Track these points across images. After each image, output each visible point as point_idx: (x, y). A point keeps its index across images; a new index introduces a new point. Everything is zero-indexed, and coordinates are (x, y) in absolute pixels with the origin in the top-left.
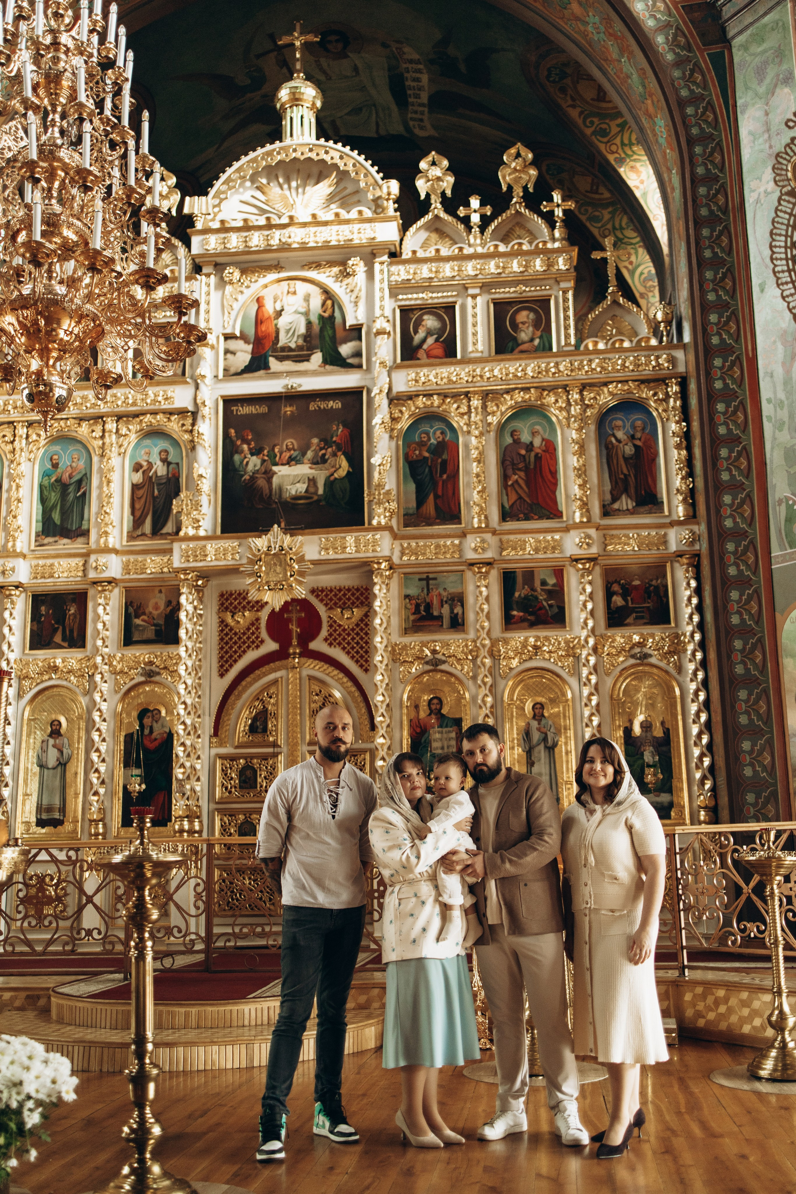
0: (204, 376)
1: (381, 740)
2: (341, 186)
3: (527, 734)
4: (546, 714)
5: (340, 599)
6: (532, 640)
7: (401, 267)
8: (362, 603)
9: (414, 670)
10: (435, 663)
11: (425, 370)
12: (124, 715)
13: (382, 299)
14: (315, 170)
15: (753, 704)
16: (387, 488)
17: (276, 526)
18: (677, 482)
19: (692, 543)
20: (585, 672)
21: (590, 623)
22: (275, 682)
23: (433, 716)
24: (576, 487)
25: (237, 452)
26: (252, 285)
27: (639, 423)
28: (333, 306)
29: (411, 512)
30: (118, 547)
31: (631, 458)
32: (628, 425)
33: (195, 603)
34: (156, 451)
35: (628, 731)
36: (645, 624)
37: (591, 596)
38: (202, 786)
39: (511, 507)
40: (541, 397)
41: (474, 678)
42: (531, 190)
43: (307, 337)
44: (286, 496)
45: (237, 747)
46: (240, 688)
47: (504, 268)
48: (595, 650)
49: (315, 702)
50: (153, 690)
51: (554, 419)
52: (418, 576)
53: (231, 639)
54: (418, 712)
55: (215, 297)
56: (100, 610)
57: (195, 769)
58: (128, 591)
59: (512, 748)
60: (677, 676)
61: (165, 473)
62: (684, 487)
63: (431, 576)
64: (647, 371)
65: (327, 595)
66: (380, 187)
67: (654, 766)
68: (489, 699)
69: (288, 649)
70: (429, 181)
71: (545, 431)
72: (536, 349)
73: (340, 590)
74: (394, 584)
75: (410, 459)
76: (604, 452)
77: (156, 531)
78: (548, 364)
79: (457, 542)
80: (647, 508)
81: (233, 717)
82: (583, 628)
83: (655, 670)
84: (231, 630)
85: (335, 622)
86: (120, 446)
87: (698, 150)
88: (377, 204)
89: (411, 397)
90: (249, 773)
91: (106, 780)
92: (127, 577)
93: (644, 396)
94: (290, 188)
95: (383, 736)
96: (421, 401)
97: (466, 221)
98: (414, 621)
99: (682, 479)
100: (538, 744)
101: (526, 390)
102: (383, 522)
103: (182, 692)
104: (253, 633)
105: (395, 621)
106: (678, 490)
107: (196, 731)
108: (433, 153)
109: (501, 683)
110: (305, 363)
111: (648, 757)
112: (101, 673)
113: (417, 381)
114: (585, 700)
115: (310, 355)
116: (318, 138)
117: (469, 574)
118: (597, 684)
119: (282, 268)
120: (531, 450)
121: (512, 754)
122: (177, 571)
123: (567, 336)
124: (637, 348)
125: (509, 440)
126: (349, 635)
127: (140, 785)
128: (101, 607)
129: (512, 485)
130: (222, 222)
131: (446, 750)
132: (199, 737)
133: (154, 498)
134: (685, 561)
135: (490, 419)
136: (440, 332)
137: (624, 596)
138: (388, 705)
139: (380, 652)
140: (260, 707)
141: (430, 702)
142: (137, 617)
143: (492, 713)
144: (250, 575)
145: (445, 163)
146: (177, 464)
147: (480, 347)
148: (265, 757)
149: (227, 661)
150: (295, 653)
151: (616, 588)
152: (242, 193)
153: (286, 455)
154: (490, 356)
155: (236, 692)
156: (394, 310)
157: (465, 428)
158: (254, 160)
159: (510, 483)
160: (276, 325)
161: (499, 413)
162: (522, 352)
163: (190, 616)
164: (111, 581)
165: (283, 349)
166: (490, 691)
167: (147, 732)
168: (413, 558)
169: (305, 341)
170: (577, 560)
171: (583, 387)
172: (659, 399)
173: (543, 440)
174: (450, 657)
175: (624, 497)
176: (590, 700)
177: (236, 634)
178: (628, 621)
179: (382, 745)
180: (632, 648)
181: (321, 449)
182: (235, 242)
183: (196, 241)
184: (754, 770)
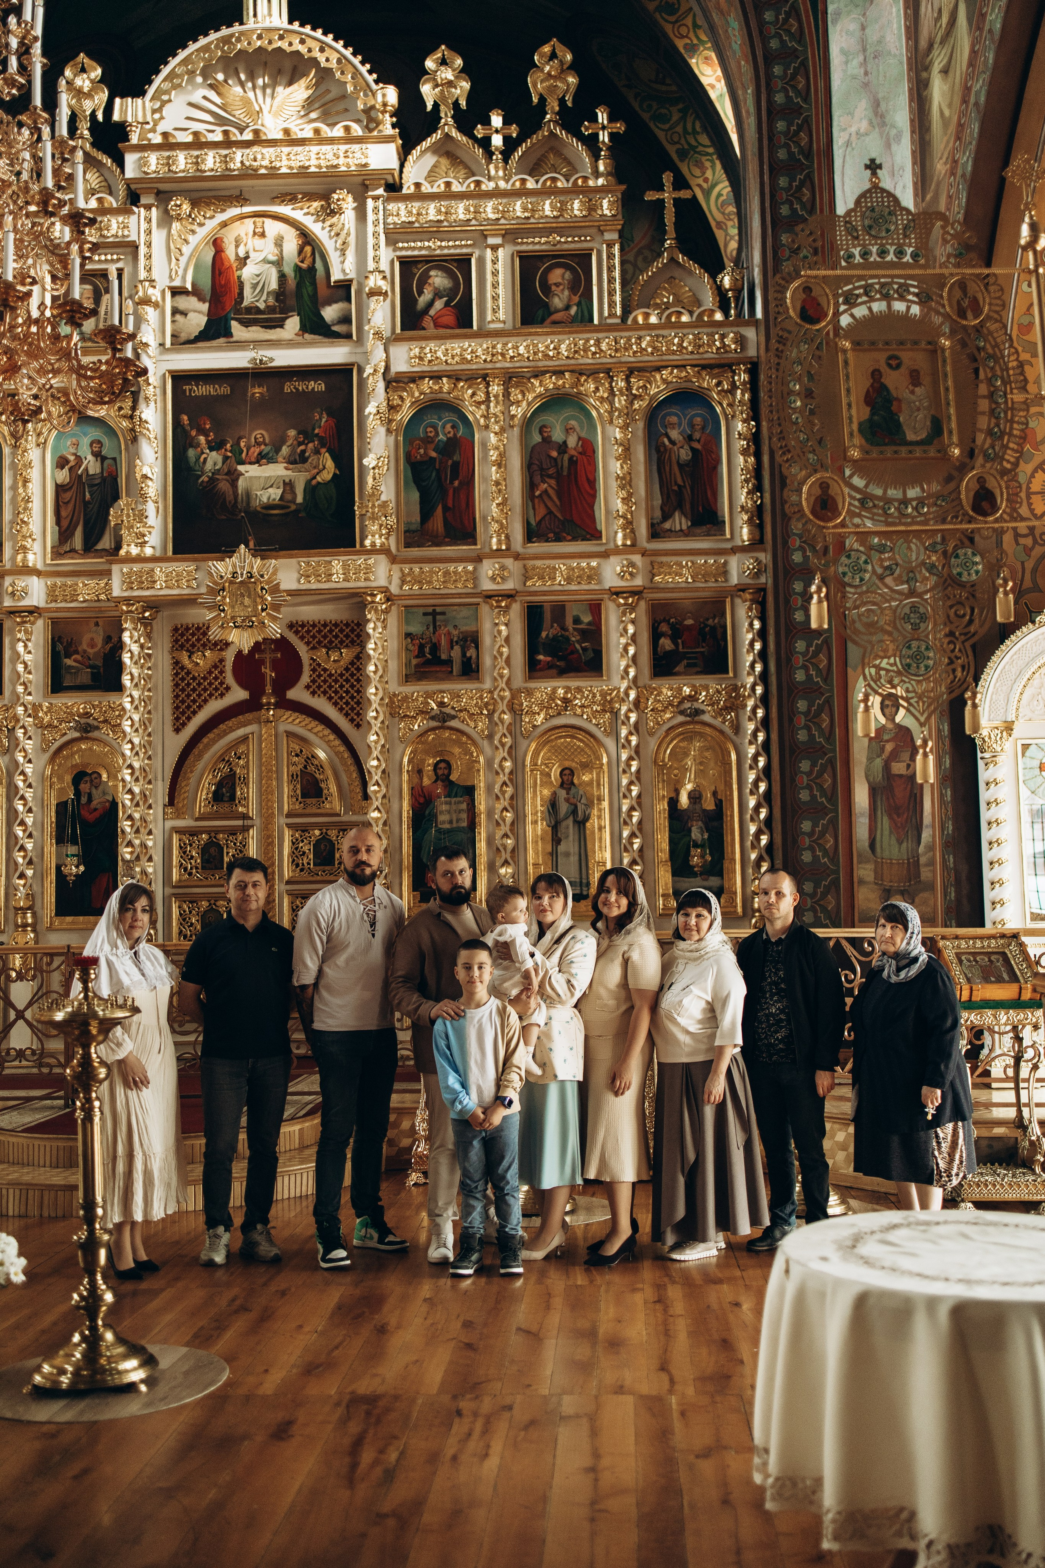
0: (146, 345)
1: (375, 814)
2: (323, 88)
3: (553, 805)
4: (576, 781)
5: (325, 637)
6: (561, 692)
7: (402, 205)
8: (353, 642)
9: (416, 727)
10: (443, 719)
11: (432, 345)
12: (55, 780)
13: (376, 247)
14: (288, 65)
15: (817, 778)
16: (383, 498)
17: (243, 546)
18: (742, 497)
19: (757, 575)
20: (624, 732)
21: (632, 672)
22: (245, 739)
23: (439, 782)
24: (619, 501)
25: (191, 446)
26: (207, 222)
27: (698, 420)
28: (313, 253)
29: (413, 527)
30: (40, 566)
31: (687, 465)
32: (685, 423)
33: (142, 640)
34: (85, 442)
35: (673, 802)
36: (697, 673)
37: (634, 638)
38: (155, 867)
39: (539, 523)
40: (577, 383)
41: (490, 737)
42: (570, 104)
43: (280, 295)
44: (256, 504)
45: (197, 819)
46: (201, 746)
47: (533, 210)
48: (637, 703)
49: (294, 764)
50: (91, 749)
51: (594, 413)
52: (422, 610)
53: (188, 684)
54: (421, 779)
55: (158, 237)
56: (20, 647)
57: (146, 847)
58: (56, 624)
59: (535, 822)
60: (734, 737)
61: (98, 471)
62: (750, 503)
63: (438, 609)
64: (710, 354)
65: (308, 632)
66: (374, 94)
67: (702, 846)
68: (508, 764)
69: (260, 698)
70: (437, 86)
71: (582, 428)
72: (573, 320)
73: (325, 625)
74: (393, 620)
75: (413, 460)
76: (655, 457)
77: (89, 547)
78: (587, 340)
79: (470, 568)
80: (704, 528)
81: (193, 781)
82: (623, 678)
83: (708, 730)
84: (188, 673)
85: (319, 665)
86: (39, 435)
87: (777, 70)
88: (370, 119)
89: (414, 378)
90: (212, 850)
91: (34, 859)
92: (53, 605)
93: (705, 385)
94: (254, 88)
95: (377, 809)
96: (427, 385)
97: (485, 143)
98: (416, 666)
99: (748, 493)
100: (567, 818)
101: (559, 373)
102: (378, 542)
103: (128, 753)
104: (216, 678)
105: (393, 665)
106: (742, 507)
107: (146, 800)
108: (443, 47)
109: (523, 743)
110: (278, 330)
111: (696, 834)
112: (23, 727)
113: (421, 359)
114: (622, 766)
115: (284, 320)
116: (291, 22)
117: (485, 609)
118: (638, 746)
119: (246, 200)
120: (565, 452)
121: (534, 830)
122: (119, 601)
123: (612, 304)
124: (699, 323)
125: (537, 438)
126: (336, 681)
127: (77, 867)
128: (21, 644)
129: (540, 496)
130: (165, 135)
131: (455, 825)
132: (150, 807)
133: (86, 504)
134: (748, 596)
135: (513, 410)
136: (451, 293)
137: (674, 639)
138: (384, 772)
139: (374, 706)
140: (227, 770)
141: (436, 766)
142: (68, 656)
143: (511, 780)
144: (210, 608)
145: (459, 62)
146: (114, 459)
147: (502, 316)
148: (232, 832)
149: (183, 713)
150: (269, 704)
151: (664, 628)
152: (191, 93)
153: (256, 451)
154: (514, 328)
155: (196, 751)
156: (392, 262)
157: (482, 421)
158: (206, 48)
159: (537, 493)
160: (239, 277)
161: (524, 404)
162: (555, 323)
163: (136, 658)
164: (34, 611)
165: (249, 310)
166: (509, 753)
167: (84, 800)
168: (416, 587)
169: (277, 300)
170: (617, 594)
171: (631, 372)
172: (723, 390)
173: (580, 438)
174: (461, 711)
175: (677, 514)
176: (629, 766)
177: (194, 678)
178: (677, 669)
179: (377, 820)
180: (680, 703)
181: (300, 444)
182: (182, 161)
183: (130, 159)
184: (814, 856)
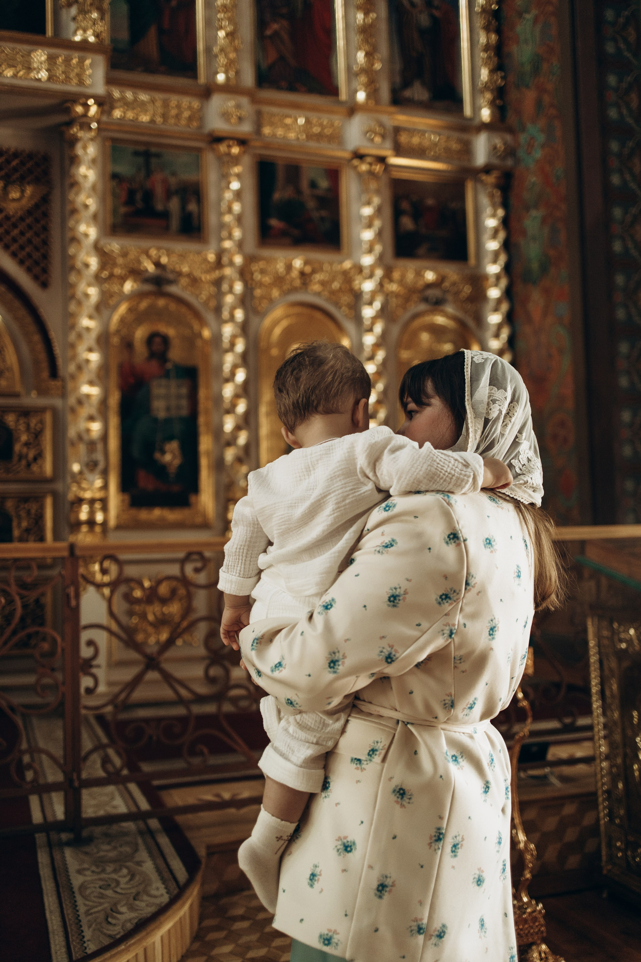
1: (87, 389)
6: (298, 264)
8: (37, 180)
9: (126, 290)
10: (159, 282)
18: (484, 74)
19: (504, 156)
21: (377, 247)
23: (154, 361)
24: (360, 56)
29: (121, 46)
31: (428, 32)
36: (439, 258)
37: (378, 211)
39: (271, 68)
41: (217, 309)
48: (382, 285)
52: (131, 148)
54: (132, 354)
63: (153, 150)
68: (240, 342)
73: (1, 153)
79: (195, 103)
80: (444, 103)
98: (127, 215)
99: (490, 72)
102: (91, 40)
106: (486, 86)
117: (209, 156)
129: (271, 37)
131: (173, 414)
134: (493, 180)
137: (415, 218)
138: (98, 336)
139: (86, 249)
141: (149, 339)
151: (405, 205)
159: (268, 32)
166: (242, 329)
168: (129, 116)
170: (361, 158)
174: (181, 275)
175: (417, 83)
178: (419, 252)
179: (89, 396)
180: (424, 289)
